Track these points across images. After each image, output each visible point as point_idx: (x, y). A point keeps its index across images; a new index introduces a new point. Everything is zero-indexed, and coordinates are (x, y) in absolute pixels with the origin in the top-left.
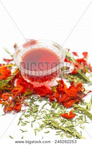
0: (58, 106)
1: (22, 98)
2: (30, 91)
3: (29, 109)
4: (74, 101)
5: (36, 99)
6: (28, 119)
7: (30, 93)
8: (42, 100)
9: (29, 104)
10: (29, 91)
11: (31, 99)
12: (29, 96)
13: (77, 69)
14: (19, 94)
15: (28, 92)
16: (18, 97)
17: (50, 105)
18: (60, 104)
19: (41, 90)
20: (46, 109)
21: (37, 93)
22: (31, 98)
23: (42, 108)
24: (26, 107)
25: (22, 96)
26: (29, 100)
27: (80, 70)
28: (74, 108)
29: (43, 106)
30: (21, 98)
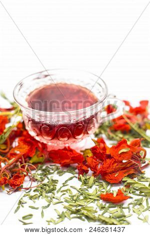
0: (95, 182)
1: (27, 166)
2: (42, 156)
3: (38, 187)
4: (125, 173)
5: (53, 170)
6: (34, 202)
7: (41, 159)
8: (65, 172)
9: (38, 177)
10: (40, 155)
11: (44, 170)
12: (40, 165)
13: (131, 122)
14: (21, 159)
15: (38, 156)
16: (19, 164)
17: (80, 179)
18: (99, 179)
19: (64, 153)
20: (71, 187)
21: (54, 161)
22: (44, 168)
23: (64, 185)
24: (33, 182)
25: (26, 162)
26: (40, 172)
27: (135, 124)
28: (125, 186)
29: (66, 181)
30: (23, 167)
